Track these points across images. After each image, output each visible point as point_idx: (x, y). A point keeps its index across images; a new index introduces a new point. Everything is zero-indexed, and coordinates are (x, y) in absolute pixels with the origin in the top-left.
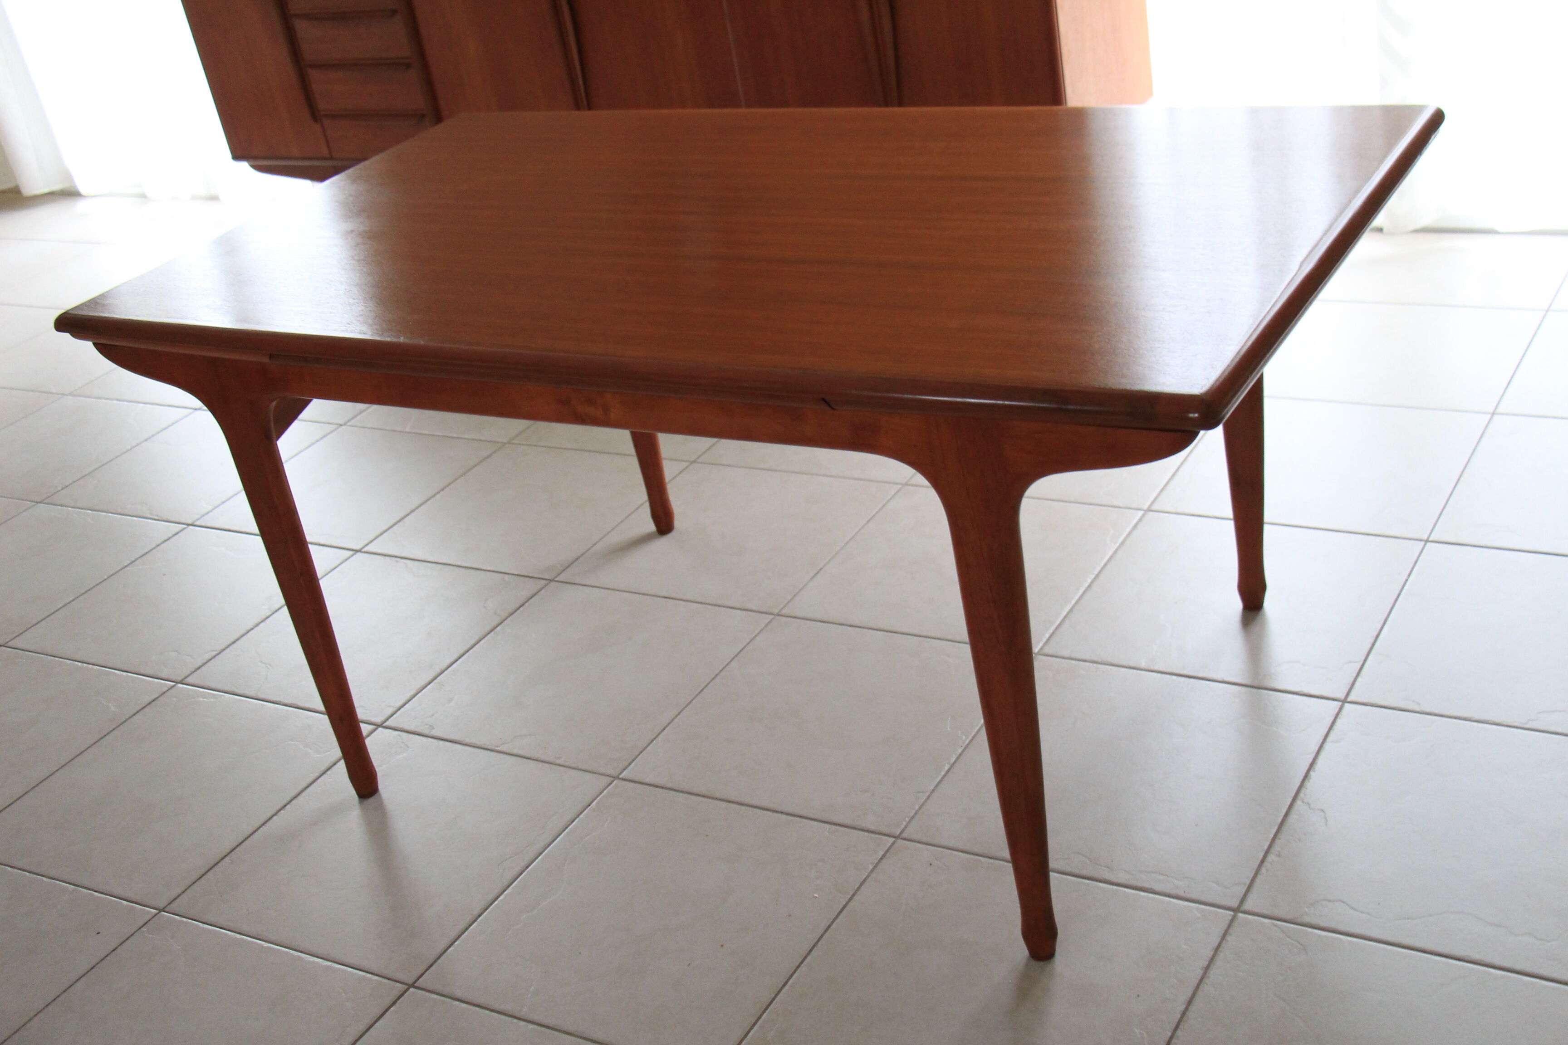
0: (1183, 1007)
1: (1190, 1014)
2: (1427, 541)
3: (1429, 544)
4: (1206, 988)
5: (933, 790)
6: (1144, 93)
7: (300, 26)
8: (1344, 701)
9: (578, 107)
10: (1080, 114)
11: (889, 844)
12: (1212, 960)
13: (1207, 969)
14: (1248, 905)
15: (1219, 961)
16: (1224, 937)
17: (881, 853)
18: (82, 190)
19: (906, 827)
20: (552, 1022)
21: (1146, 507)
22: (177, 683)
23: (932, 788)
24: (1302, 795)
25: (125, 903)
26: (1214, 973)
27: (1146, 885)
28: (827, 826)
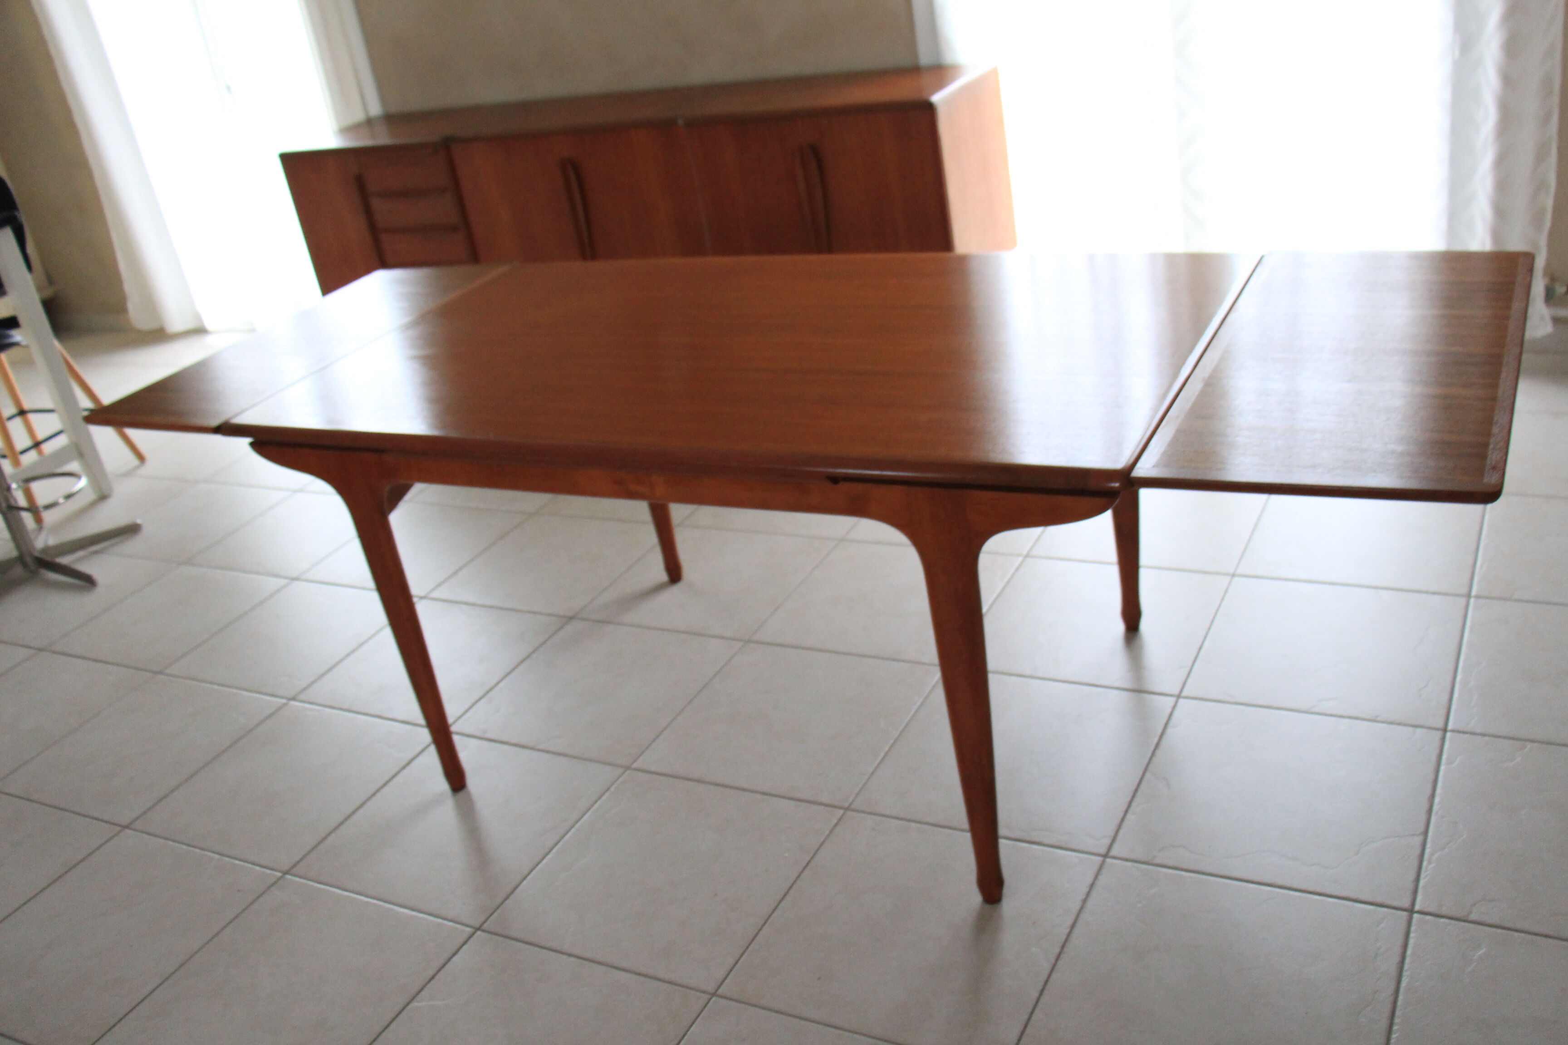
0: (1068, 930)
1: (1074, 935)
2: (1233, 575)
3: (1236, 579)
4: (1083, 915)
5: (872, 773)
6: (1010, 243)
7: (375, 202)
8: (1179, 696)
9: (584, 257)
10: (963, 260)
11: (841, 814)
12: (1088, 894)
13: (1085, 901)
14: (1114, 852)
15: (1094, 894)
16: (1096, 877)
17: (835, 821)
18: (208, 326)
19: (853, 801)
20: (587, 955)
21: (1025, 552)
22: (290, 699)
23: (871, 770)
24: (1150, 767)
25: (257, 868)
26: (1090, 903)
27: (1037, 839)
28: (792, 802)
